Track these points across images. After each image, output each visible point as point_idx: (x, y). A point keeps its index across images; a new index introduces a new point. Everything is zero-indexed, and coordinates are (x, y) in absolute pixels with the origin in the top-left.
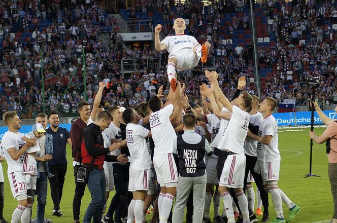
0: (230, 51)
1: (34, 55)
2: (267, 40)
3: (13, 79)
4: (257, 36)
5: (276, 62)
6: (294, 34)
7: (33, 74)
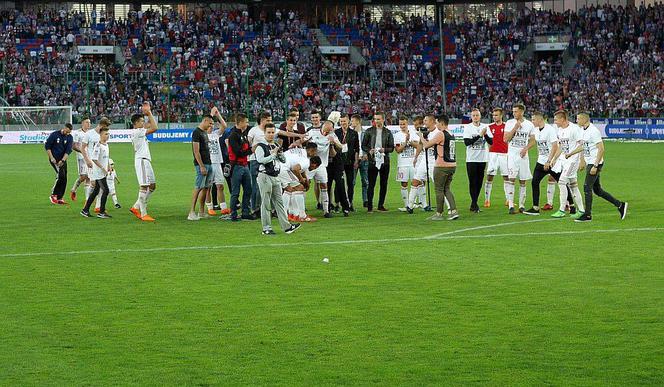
0: (420, 66)
1: (240, 65)
2: (454, 57)
3: (221, 86)
4: (445, 54)
5: (461, 77)
6: (479, 53)
7: (239, 81)
